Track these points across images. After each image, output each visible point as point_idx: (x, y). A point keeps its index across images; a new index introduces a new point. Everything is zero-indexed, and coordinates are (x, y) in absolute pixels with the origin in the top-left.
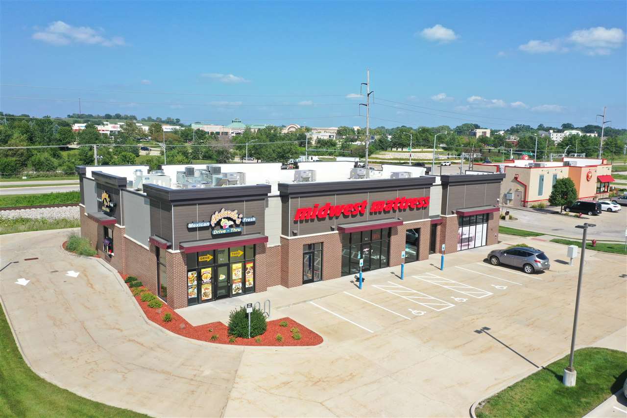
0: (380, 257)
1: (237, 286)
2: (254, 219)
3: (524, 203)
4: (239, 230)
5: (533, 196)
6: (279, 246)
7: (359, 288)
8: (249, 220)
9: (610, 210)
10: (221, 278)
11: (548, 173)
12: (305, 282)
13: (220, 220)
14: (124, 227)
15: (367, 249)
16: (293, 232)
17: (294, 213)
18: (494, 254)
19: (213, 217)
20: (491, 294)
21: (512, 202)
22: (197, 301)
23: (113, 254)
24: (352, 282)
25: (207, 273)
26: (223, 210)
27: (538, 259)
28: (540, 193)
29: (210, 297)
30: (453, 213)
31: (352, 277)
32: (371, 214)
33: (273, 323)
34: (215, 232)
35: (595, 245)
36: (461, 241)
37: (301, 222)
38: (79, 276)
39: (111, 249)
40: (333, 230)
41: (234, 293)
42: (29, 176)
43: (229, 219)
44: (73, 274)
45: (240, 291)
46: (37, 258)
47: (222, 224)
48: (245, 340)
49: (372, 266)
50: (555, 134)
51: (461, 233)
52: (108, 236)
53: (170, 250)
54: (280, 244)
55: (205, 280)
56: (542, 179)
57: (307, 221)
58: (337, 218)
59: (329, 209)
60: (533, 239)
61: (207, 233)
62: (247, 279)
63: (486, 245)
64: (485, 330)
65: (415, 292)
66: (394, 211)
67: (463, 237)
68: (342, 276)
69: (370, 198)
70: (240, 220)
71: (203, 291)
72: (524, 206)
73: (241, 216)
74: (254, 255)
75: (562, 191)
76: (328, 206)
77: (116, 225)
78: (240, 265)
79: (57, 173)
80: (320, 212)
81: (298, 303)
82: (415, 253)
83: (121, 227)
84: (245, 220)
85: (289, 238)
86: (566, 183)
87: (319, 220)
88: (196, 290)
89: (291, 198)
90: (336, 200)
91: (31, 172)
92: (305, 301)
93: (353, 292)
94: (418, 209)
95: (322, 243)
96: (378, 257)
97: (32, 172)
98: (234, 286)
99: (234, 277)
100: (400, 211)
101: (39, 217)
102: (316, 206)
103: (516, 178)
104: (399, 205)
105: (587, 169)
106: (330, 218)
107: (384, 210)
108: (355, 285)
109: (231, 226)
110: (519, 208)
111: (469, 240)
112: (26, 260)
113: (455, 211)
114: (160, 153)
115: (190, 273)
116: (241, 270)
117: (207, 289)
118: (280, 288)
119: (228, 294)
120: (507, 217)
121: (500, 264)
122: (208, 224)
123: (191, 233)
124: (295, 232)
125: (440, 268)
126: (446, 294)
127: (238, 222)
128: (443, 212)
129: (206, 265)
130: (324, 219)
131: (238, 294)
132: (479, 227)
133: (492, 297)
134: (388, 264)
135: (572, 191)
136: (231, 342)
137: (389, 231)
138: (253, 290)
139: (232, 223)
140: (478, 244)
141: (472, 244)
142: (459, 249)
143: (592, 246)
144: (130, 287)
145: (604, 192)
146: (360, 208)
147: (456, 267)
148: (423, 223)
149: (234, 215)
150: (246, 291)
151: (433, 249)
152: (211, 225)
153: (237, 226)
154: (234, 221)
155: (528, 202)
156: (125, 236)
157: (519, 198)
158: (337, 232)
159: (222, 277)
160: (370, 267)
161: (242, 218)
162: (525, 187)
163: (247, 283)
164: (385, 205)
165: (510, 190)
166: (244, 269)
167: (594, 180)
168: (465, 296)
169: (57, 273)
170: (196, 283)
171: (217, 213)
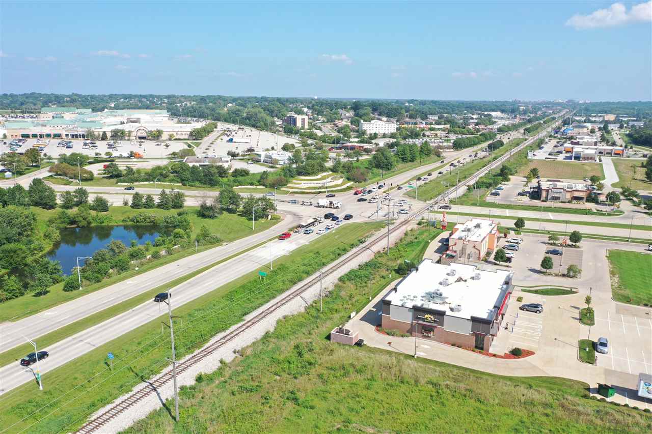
14: (446, 327)
18: (525, 307)
24: (505, 330)
27: (540, 308)
44: (426, 346)
46: (390, 342)
53: (488, 336)
60: (515, 290)
64: (556, 339)
83: (442, 327)
103: (474, 247)
108: (508, 331)
121: (527, 311)
133: (544, 327)
143: (537, 292)
144: (459, 348)
155: (480, 258)
156: (445, 330)
157: (476, 256)
162: (479, 251)
165: (471, 252)
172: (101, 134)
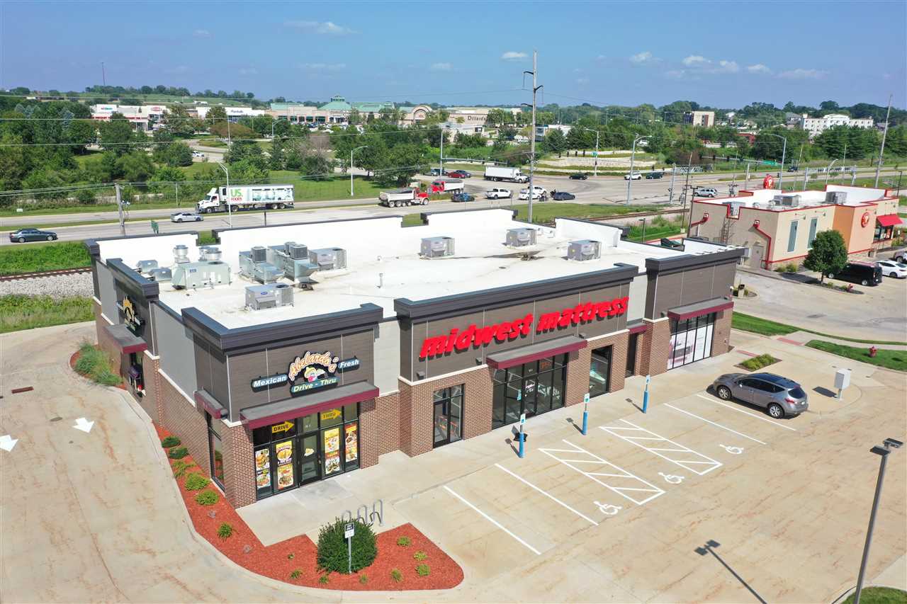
0: (551, 391)
1: (332, 461)
2: (356, 362)
3: (767, 263)
4: (333, 381)
5: (780, 253)
6: (396, 393)
7: (519, 454)
8: (349, 364)
9: (894, 275)
10: (306, 454)
11: (805, 218)
12: (436, 445)
13: (304, 370)
14: (157, 357)
15: (531, 386)
16: (418, 375)
17: (420, 346)
18: (723, 382)
19: (292, 366)
20: (720, 464)
21: (748, 261)
22: (272, 490)
23: (143, 392)
24: (508, 441)
25: (285, 449)
26: (308, 354)
27: (791, 398)
28: (791, 248)
29: (291, 482)
30: (663, 316)
31: (507, 431)
32: (538, 332)
33: (388, 536)
34: (296, 389)
35: (874, 355)
36: (674, 355)
37: (431, 358)
38: (93, 430)
39: (141, 384)
40: (479, 363)
41: (327, 472)
42: (27, 207)
43: (317, 366)
44: (84, 425)
45: (338, 469)
46: (30, 389)
47: (307, 375)
48: (344, 577)
49: (538, 406)
50: (811, 120)
51: (673, 343)
52: (136, 361)
53: (226, 421)
54: (397, 390)
55: (282, 460)
56: (794, 227)
57: (439, 356)
58: (486, 345)
59: (474, 334)
60: (780, 339)
61: (284, 391)
62: (347, 450)
63: (711, 355)
64: (712, 548)
65: (605, 462)
66: (574, 325)
67: (677, 348)
68: (494, 428)
69: (536, 309)
70: (335, 366)
71: (280, 476)
72: (766, 269)
73: (336, 360)
74: (359, 414)
75: (825, 252)
76: (473, 330)
77: (147, 352)
78: (336, 431)
79: (68, 201)
80: (460, 339)
81: (426, 490)
82: (603, 380)
83: (154, 358)
84: (342, 365)
85: (412, 383)
86: (831, 239)
87: (458, 351)
88: (268, 476)
89: (415, 324)
90: (483, 320)
91: (29, 201)
92: (437, 486)
93: (507, 465)
94: (610, 317)
95: (463, 385)
96: (549, 389)
97: (31, 201)
98: (327, 462)
99: (327, 450)
100: (583, 323)
101: (38, 292)
102: (453, 332)
103: (756, 226)
104: (581, 315)
105: (863, 211)
106: (476, 347)
107: (558, 325)
108: (513, 448)
109: (321, 377)
110: (758, 272)
111: (685, 351)
112: (14, 392)
113: (665, 313)
114: (224, 159)
115: (258, 453)
116: (338, 437)
117: (286, 472)
118: (398, 456)
119: (320, 476)
120: (741, 293)
121: (731, 398)
122: (284, 378)
123: (258, 393)
124: (421, 374)
125: (642, 408)
126: (651, 466)
127: (332, 369)
128: (649, 313)
129: (283, 436)
130: (466, 350)
131: (334, 474)
132: (702, 331)
133: (720, 472)
134: (563, 403)
135: (840, 251)
136: (322, 584)
137: (565, 357)
138: (357, 464)
139: (322, 372)
140: (698, 356)
141: (689, 358)
142: (670, 366)
143: (869, 356)
144: (169, 457)
145: (886, 239)
146: (521, 327)
147: (666, 404)
148: (616, 336)
149: (325, 360)
150: (345, 467)
151: (631, 369)
152: (289, 379)
153: (331, 375)
154: (326, 369)
155: (771, 262)
156: (160, 371)
157: (759, 256)
158: (486, 366)
159: (309, 452)
160: (535, 410)
161: (337, 363)
162: (769, 240)
163: (348, 456)
164: (560, 318)
165: (746, 243)
166: (343, 436)
167: (872, 224)
168: (679, 470)
169: (60, 422)
170: (268, 465)
171: (298, 359)
172: (367, 114)
